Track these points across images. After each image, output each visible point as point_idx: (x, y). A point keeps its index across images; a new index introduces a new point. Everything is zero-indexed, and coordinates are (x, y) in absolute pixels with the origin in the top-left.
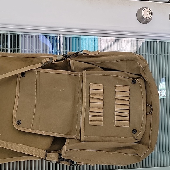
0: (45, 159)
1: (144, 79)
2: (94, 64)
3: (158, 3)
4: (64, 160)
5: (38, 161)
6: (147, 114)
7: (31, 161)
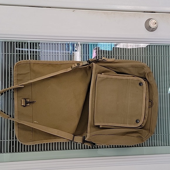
0: (73, 141)
1: (148, 81)
2: (110, 68)
3: (163, 14)
4: (87, 142)
5: (68, 142)
6: (149, 108)
7: (60, 143)
